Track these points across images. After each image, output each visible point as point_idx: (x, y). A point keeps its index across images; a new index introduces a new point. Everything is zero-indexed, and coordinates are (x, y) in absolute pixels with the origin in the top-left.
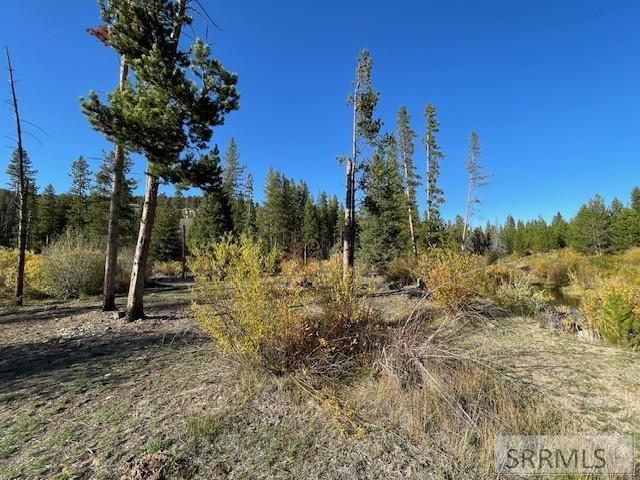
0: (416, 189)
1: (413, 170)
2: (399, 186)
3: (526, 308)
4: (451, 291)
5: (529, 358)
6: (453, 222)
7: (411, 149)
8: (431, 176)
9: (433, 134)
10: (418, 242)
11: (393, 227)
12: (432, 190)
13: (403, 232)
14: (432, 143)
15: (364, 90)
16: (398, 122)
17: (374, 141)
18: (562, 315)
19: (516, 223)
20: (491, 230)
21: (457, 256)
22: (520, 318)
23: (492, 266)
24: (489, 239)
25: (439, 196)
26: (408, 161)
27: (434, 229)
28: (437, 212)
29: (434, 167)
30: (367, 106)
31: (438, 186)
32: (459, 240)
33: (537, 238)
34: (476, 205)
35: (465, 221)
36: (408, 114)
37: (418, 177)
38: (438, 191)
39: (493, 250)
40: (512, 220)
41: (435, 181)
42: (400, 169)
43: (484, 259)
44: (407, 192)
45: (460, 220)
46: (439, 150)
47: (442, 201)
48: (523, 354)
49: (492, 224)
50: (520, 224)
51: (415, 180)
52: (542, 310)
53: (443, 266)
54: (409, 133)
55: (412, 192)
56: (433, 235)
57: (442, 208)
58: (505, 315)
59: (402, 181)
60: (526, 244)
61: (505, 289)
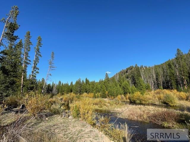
0: (28, 65)
1: (28, 58)
2: (20, 62)
3: (58, 112)
4: (35, 108)
5: (55, 126)
6: (41, 80)
7: (29, 49)
8: (35, 62)
9: (39, 47)
10: (24, 88)
11: (13, 80)
12: (35, 67)
13: (18, 83)
14: (38, 50)
15: (12, 20)
16: (25, 36)
17: (12, 43)
18: (66, 113)
19: (61, 83)
20: (53, 85)
21: (39, 95)
22: (56, 115)
23: (51, 99)
24: (52, 88)
25: (37, 70)
26: (27, 54)
27: (32, 83)
28: (35, 77)
29: (37, 59)
30: (13, 28)
31: (37, 66)
32: (42, 88)
33: (66, 89)
34: (50, 76)
35: (45, 81)
36: (30, 36)
37: (30, 61)
38: (37, 68)
39: (53, 92)
40: (60, 82)
41: (36, 65)
42: (22, 56)
43: (49, 96)
44: (23, 66)
45: (43, 80)
46: (40, 54)
47: (38, 72)
48: (54, 126)
49: (54, 83)
50: (62, 84)
51: (28, 61)
52: (62, 112)
53: (34, 99)
54: (29, 43)
55: (26, 66)
56: (32, 86)
57: (37, 75)
58: (52, 115)
59: (22, 61)
60: (63, 91)
61: (54, 106)
